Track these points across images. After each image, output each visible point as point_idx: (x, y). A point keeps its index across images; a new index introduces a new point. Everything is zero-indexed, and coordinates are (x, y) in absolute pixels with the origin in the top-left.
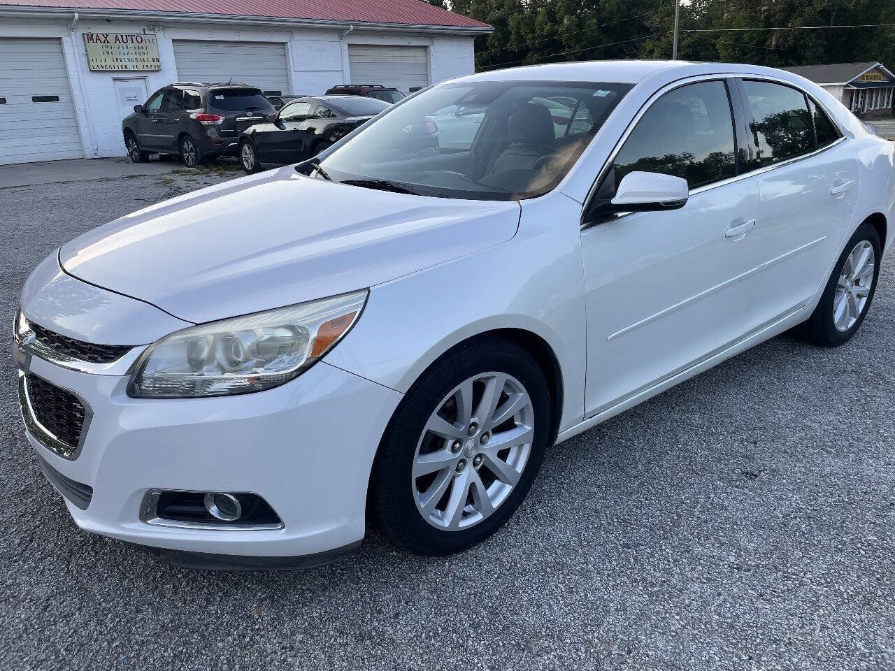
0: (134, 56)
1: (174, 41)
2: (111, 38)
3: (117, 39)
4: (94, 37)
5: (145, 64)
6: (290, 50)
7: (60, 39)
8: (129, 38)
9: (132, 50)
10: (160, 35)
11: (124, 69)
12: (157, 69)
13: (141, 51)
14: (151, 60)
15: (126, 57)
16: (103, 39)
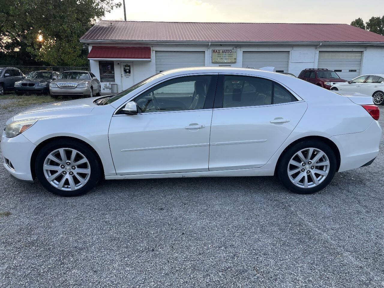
0: (227, 58)
1: (243, 52)
2: (221, 51)
3: (223, 52)
4: (215, 51)
5: (231, 60)
6: (291, 54)
7: (204, 52)
8: (227, 51)
9: (227, 55)
10: (239, 50)
11: (223, 62)
12: (235, 62)
13: (231, 56)
14: (233, 59)
15: (225, 58)
16: (218, 51)
